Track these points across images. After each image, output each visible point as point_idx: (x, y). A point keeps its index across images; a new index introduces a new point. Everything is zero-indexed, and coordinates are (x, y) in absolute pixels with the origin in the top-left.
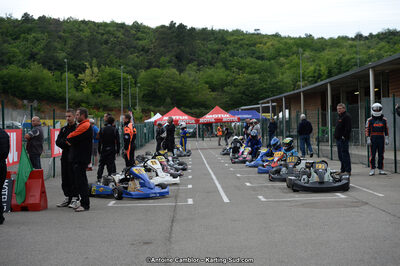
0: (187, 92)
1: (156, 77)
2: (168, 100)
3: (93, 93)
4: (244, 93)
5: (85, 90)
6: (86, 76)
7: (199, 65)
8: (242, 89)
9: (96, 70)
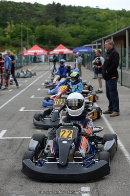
0: (60, 38)
1: (44, 30)
3: (12, 38)
4: (89, 38)
5: (7, 36)
6: (8, 29)
7: (67, 24)
8: (88, 36)
9: (13, 26)
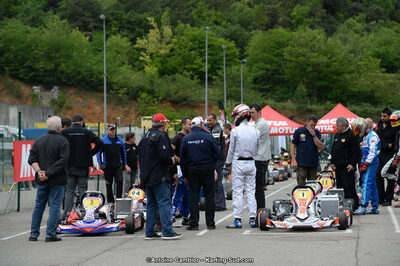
2: (302, 88)
3: (162, 73)
5: (147, 69)
6: (151, 42)
9: (167, 30)
